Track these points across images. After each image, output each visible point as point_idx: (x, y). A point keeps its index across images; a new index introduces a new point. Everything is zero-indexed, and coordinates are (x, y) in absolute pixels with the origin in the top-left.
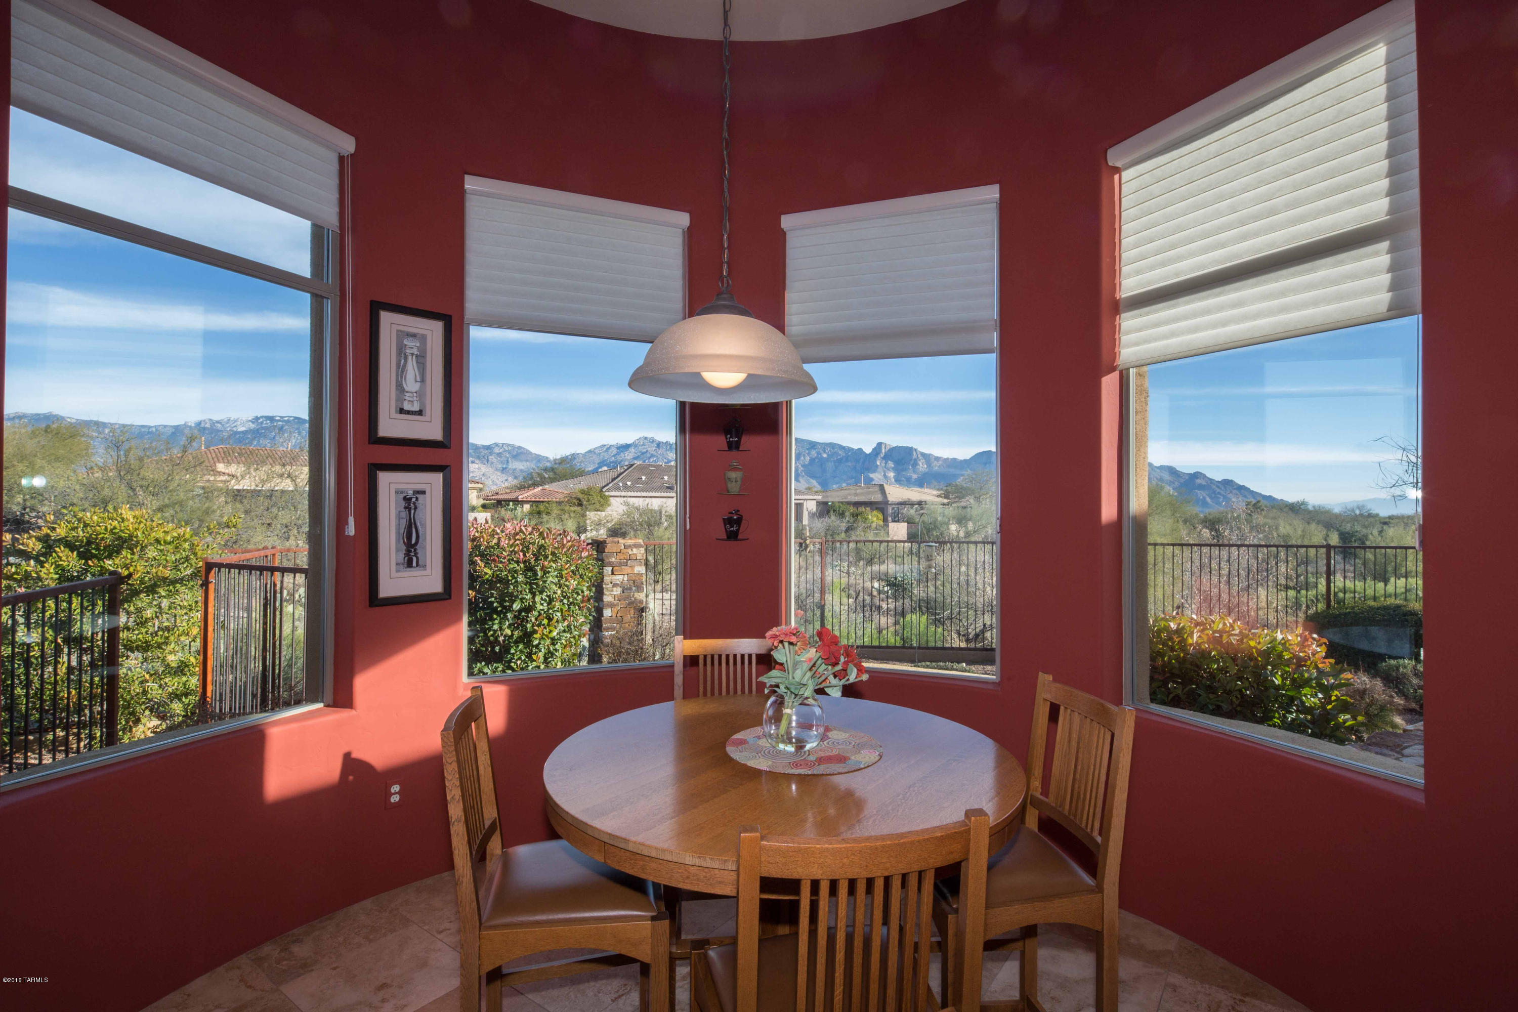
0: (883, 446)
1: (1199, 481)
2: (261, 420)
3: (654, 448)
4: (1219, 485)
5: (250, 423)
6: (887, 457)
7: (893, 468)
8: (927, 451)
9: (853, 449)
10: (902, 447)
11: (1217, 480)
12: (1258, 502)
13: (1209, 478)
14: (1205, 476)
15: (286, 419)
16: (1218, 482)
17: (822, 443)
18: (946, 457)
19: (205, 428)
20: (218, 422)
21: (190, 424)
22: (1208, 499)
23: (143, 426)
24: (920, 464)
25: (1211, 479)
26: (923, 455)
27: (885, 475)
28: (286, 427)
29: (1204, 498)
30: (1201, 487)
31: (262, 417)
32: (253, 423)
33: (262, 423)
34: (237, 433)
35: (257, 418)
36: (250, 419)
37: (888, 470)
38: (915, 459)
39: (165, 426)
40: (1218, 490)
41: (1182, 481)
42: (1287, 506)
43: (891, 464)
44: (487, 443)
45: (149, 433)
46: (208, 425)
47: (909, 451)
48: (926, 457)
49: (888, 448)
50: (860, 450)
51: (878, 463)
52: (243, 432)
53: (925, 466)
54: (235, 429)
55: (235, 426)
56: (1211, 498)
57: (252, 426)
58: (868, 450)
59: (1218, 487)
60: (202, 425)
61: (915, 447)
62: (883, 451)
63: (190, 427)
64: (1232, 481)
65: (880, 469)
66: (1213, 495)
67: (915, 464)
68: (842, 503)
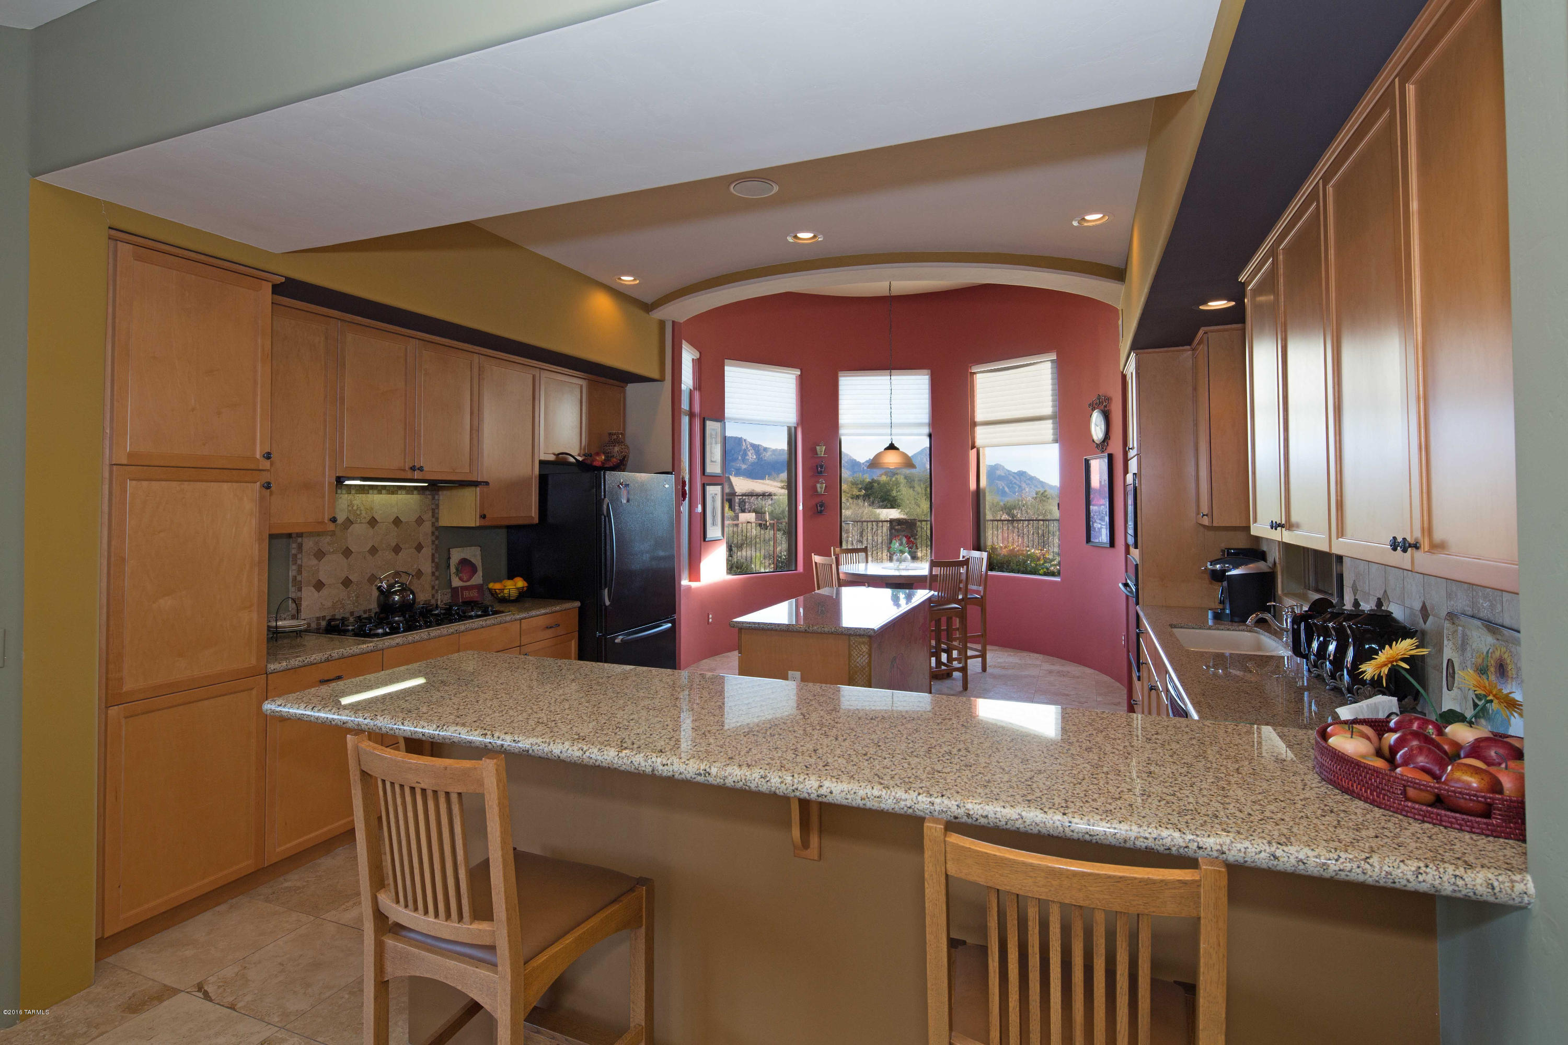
1: (998, 472)
8: (756, 442)
11: (1013, 471)
12: (1045, 491)
14: (1003, 468)
18: (774, 448)
22: (1006, 489)
24: (750, 454)
25: (1008, 471)
26: (753, 446)
29: (1003, 487)
38: (745, 450)
40: (1015, 481)
48: (756, 448)
53: (755, 457)
56: (1009, 487)
59: (1015, 478)
61: (744, 437)
64: (1025, 472)
67: (745, 454)
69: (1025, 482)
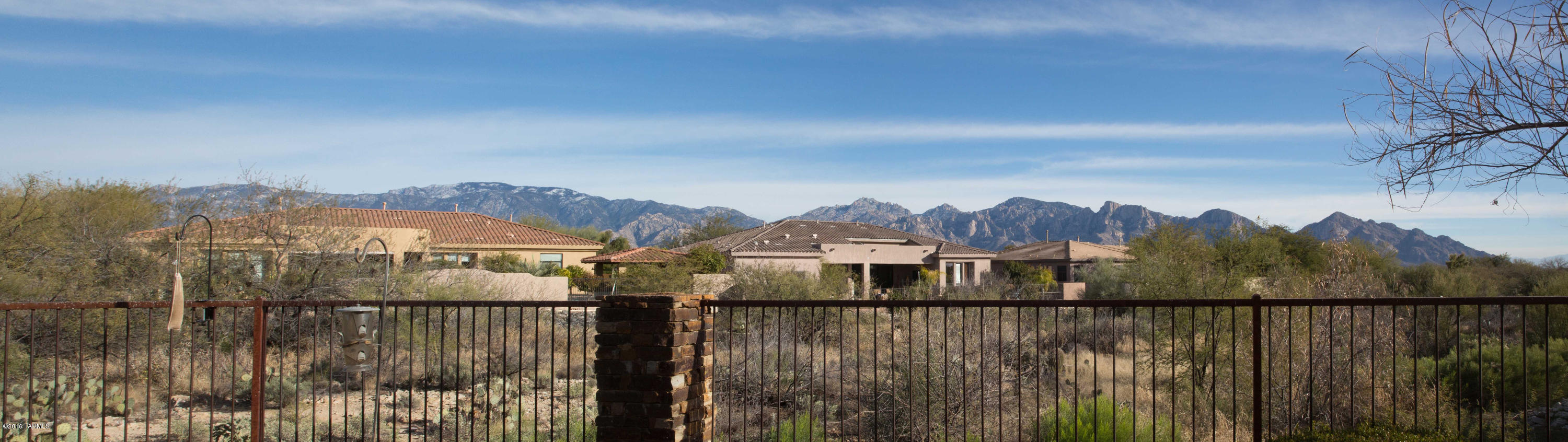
0: (1111, 205)
1: (1417, 238)
2: (466, 187)
3: (874, 210)
4: (1436, 241)
5: (455, 190)
6: (1114, 217)
7: (1122, 228)
8: (1156, 210)
9: (1080, 208)
10: (1131, 206)
11: (1434, 236)
12: (1462, 256)
13: (1426, 235)
14: (1422, 232)
15: (492, 185)
16: (1435, 238)
17: (1049, 203)
19: (409, 197)
20: (422, 190)
21: (393, 192)
22: (1426, 256)
23: (347, 196)
24: (1149, 223)
25: (1428, 236)
26: (1152, 214)
27: (1113, 235)
28: (492, 194)
29: (1423, 254)
30: (1419, 244)
31: (467, 184)
32: (458, 190)
33: (467, 190)
34: (442, 200)
35: (462, 185)
36: (455, 186)
37: (1117, 229)
38: (1144, 218)
39: (369, 195)
40: (1435, 246)
41: (1402, 238)
42: (1490, 260)
43: (1119, 224)
44: (699, 207)
45: (353, 202)
46: (412, 193)
47: (1138, 209)
48: (1156, 216)
49: (1116, 207)
50: (1088, 209)
51: (1107, 223)
52: (447, 200)
53: (1154, 225)
54: (439, 197)
55: (440, 194)
56: (1429, 254)
57: (457, 193)
58: (1096, 209)
59: (1434, 242)
60: (406, 194)
61: (1143, 206)
62: (1112, 210)
63: (394, 195)
64: (1447, 237)
65: (1108, 229)
66: (1431, 252)
67: (1144, 224)
68: (1019, 261)
69: (1447, 248)
